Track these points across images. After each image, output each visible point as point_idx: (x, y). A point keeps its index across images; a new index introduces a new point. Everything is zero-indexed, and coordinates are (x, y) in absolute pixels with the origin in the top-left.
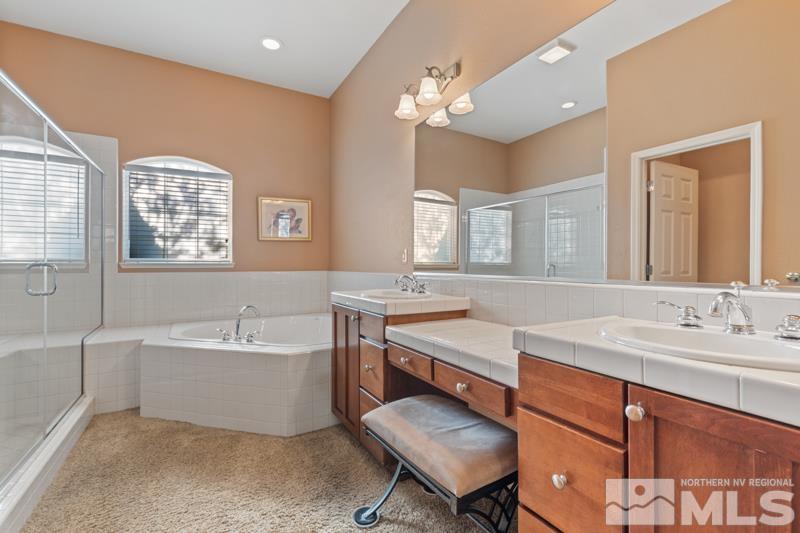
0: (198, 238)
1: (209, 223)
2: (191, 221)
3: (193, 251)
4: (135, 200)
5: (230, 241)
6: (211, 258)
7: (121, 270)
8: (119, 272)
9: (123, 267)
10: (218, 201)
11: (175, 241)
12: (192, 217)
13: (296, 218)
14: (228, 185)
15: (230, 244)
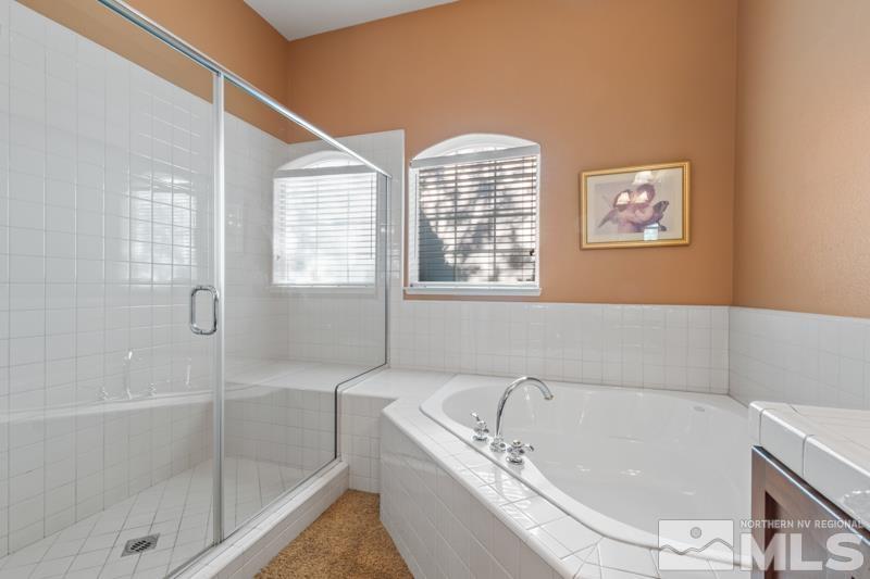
0: (495, 251)
1: (508, 226)
2: (483, 227)
3: (487, 269)
4: (425, 205)
5: (537, 253)
6: (510, 281)
7: (407, 297)
8: (405, 298)
9: (408, 293)
10: (520, 192)
11: (465, 256)
12: (486, 220)
13: (655, 202)
14: (535, 165)
15: (536, 258)
